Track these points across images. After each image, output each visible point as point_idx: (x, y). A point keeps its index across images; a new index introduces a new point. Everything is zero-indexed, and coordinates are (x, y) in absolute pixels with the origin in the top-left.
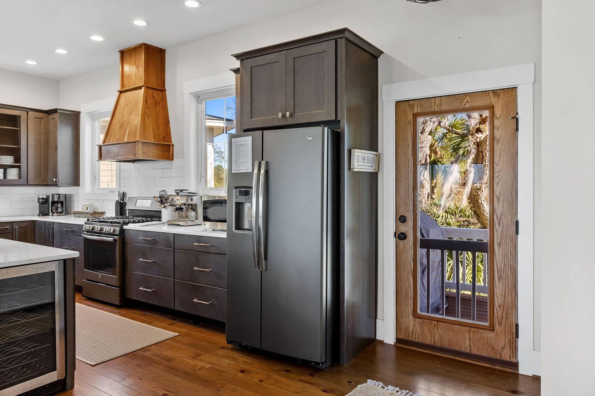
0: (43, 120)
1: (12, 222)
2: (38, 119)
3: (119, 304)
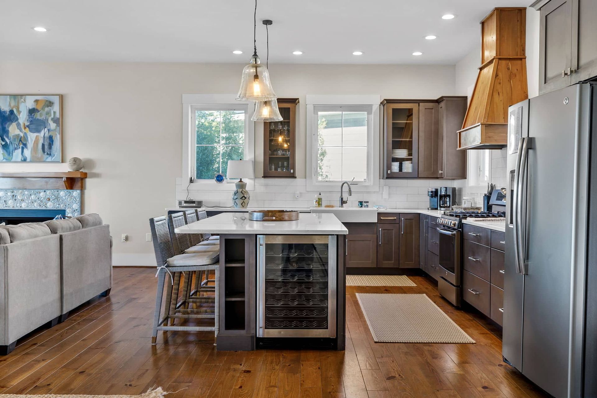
0: (433, 110)
1: (399, 213)
2: (428, 110)
3: (456, 305)
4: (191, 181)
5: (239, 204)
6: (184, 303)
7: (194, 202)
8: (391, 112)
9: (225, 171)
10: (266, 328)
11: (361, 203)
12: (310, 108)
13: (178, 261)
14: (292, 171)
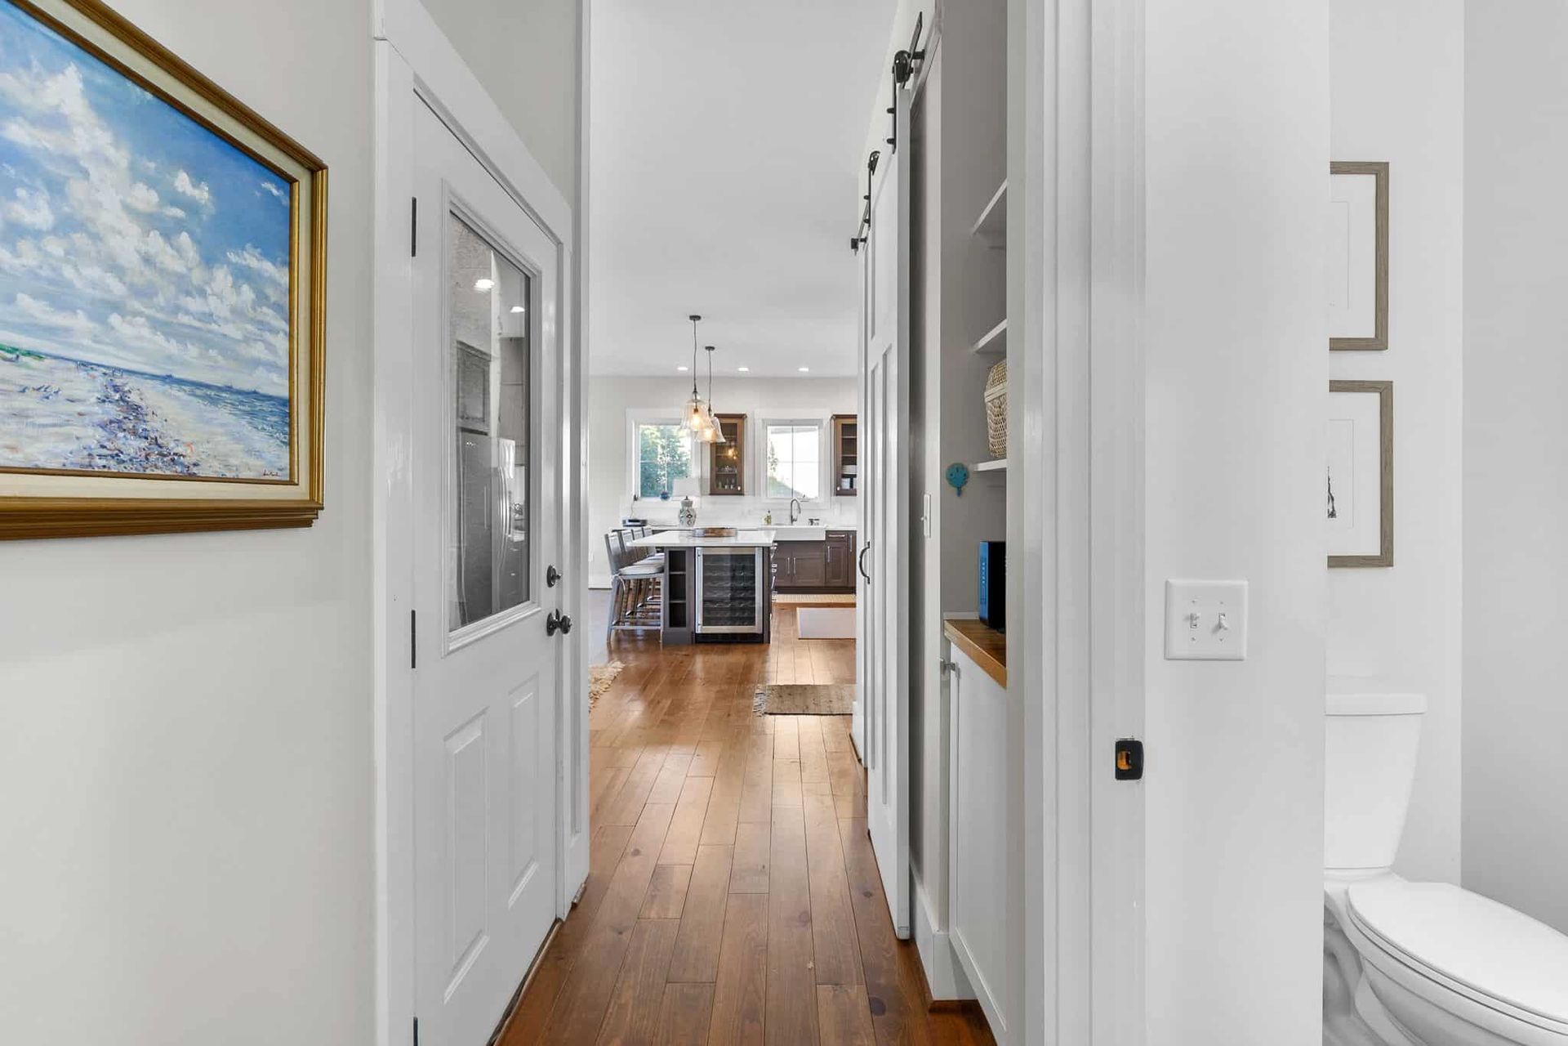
1: (848, 531)
4: (636, 499)
5: (685, 523)
6: (632, 613)
7: (638, 521)
8: (840, 427)
9: (670, 487)
10: (704, 625)
11: (811, 521)
12: (759, 423)
13: (630, 571)
14: (739, 488)
